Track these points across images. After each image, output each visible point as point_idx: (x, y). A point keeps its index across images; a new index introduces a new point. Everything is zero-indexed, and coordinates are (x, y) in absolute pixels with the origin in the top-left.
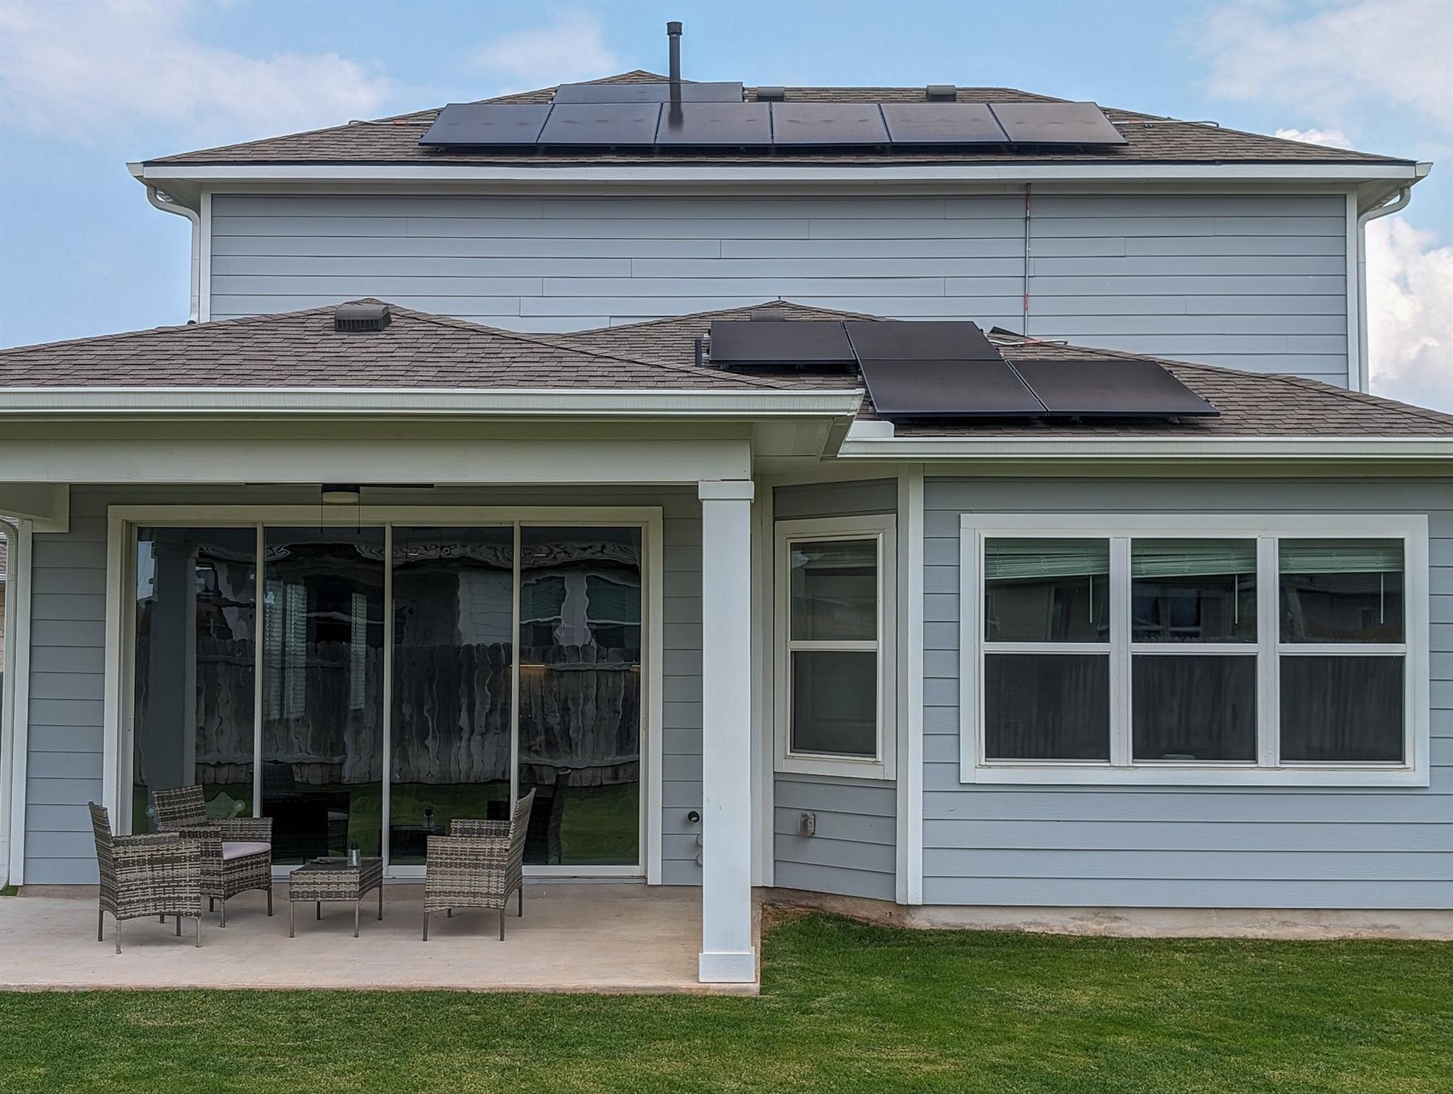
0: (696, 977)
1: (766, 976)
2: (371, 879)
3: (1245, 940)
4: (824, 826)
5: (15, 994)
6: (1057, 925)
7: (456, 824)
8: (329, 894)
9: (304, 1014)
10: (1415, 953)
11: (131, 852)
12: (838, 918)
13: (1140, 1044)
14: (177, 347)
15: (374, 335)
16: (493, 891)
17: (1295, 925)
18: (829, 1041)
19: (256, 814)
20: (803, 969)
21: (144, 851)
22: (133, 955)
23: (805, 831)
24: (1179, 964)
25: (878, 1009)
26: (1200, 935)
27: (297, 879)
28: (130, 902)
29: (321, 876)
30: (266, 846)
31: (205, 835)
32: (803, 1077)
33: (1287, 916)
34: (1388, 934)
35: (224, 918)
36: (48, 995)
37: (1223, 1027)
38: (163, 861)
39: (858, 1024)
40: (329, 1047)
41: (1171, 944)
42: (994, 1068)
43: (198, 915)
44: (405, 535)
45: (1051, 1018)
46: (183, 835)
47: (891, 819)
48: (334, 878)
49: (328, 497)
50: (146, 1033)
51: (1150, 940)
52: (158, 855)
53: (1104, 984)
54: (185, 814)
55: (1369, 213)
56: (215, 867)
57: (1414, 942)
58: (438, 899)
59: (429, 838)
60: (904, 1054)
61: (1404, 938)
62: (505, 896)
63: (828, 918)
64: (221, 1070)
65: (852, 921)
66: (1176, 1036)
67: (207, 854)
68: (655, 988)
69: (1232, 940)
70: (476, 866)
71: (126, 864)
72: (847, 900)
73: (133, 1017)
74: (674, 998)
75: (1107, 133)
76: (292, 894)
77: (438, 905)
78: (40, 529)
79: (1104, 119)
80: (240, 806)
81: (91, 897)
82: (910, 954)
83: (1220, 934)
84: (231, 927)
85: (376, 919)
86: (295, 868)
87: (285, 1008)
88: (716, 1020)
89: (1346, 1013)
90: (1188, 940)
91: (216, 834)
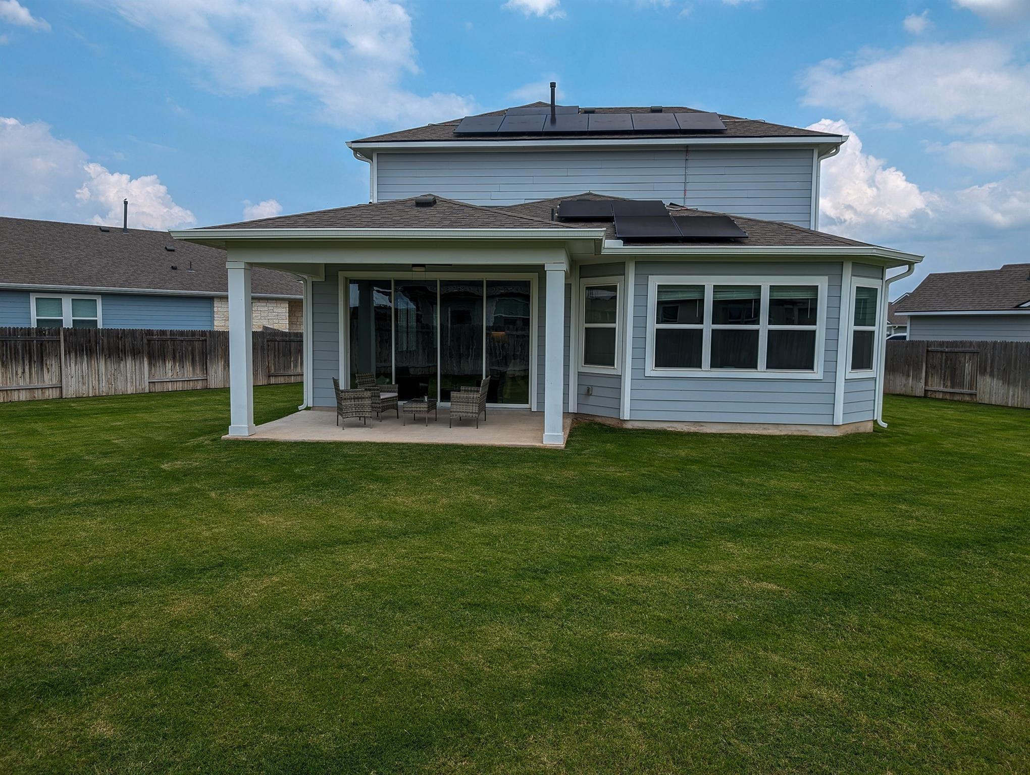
0: (542, 442)
1: (568, 443)
2: (432, 406)
3: (750, 434)
4: (595, 391)
5: (306, 443)
6: (680, 428)
7: (462, 388)
8: (417, 411)
9: (404, 451)
10: (812, 440)
11: (347, 395)
12: (599, 424)
13: (699, 469)
14: (359, 213)
15: (429, 208)
16: (474, 411)
17: (769, 429)
18: (586, 464)
19: (393, 383)
20: (582, 441)
21: (352, 395)
22: (347, 431)
23: (589, 393)
24: (722, 442)
25: (606, 455)
26: (733, 432)
27: (405, 406)
28: (347, 413)
29: (414, 405)
30: (396, 394)
31: (374, 390)
32: (574, 476)
33: (766, 426)
34: (803, 433)
35: (381, 419)
36: (318, 443)
37: (732, 464)
38: (358, 398)
39: (597, 459)
40: (411, 462)
41: (721, 435)
42: (643, 475)
43: (371, 417)
44: (444, 283)
45: (668, 459)
46: (366, 390)
47: (619, 389)
48: (418, 406)
49: (414, 269)
50: (349, 456)
51: (714, 434)
52: (356, 396)
53: (692, 448)
54: (367, 383)
55: (823, 157)
56: (378, 401)
57: (813, 436)
58: (455, 414)
59: (451, 392)
60: (612, 469)
61: (809, 435)
62: (479, 413)
63: (595, 424)
64: (373, 468)
65: (604, 425)
66: (714, 466)
67: (375, 396)
68: (528, 446)
69: (745, 434)
70: (468, 403)
71: (345, 399)
72: (603, 418)
73: (345, 451)
74: (534, 449)
75: (720, 125)
76: (404, 411)
77: (455, 416)
78: (314, 280)
79: (719, 119)
80: (388, 380)
81: (334, 411)
82: (623, 437)
83: (740, 432)
84: (384, 422)
85: (434, 421)
86: (405, 402)
87: (398, 449)
88: (547, 457)
89: (779, 460)
90: (728, 434)
91: (378, 390)
